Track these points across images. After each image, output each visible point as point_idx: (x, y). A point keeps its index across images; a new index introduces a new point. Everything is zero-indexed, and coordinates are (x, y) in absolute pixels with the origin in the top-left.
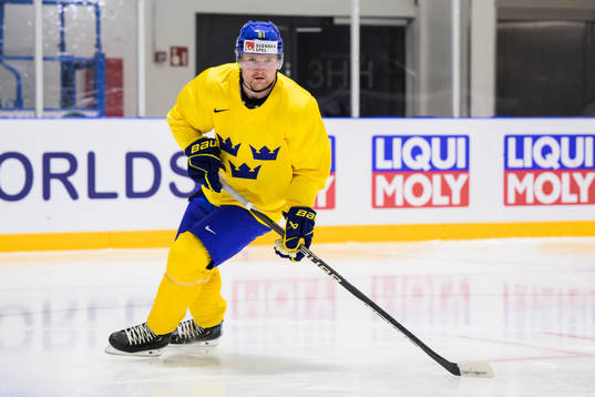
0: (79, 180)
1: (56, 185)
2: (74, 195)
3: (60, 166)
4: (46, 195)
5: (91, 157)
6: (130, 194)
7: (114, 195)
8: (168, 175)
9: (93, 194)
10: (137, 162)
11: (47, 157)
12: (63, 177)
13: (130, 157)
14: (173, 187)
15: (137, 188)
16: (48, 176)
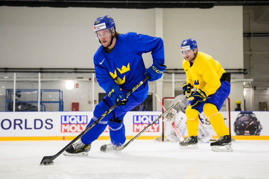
0: (23, 125)
1: (17, 126)
2: (21, 128)
3: (18, 122)
4: (15, 128)
5: (26, 120)
6: (35, 128)
7: (31, 129)
8: (45, 124)
9: (26, 128)
10: (37, 121)
11: (15, 120)
12: (19, 125)
13: (35, 120)
14: (46, 127)
15: (37, 127)
16: (15, 124)
